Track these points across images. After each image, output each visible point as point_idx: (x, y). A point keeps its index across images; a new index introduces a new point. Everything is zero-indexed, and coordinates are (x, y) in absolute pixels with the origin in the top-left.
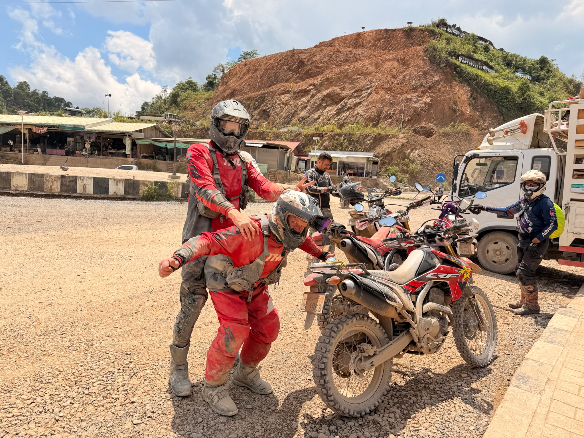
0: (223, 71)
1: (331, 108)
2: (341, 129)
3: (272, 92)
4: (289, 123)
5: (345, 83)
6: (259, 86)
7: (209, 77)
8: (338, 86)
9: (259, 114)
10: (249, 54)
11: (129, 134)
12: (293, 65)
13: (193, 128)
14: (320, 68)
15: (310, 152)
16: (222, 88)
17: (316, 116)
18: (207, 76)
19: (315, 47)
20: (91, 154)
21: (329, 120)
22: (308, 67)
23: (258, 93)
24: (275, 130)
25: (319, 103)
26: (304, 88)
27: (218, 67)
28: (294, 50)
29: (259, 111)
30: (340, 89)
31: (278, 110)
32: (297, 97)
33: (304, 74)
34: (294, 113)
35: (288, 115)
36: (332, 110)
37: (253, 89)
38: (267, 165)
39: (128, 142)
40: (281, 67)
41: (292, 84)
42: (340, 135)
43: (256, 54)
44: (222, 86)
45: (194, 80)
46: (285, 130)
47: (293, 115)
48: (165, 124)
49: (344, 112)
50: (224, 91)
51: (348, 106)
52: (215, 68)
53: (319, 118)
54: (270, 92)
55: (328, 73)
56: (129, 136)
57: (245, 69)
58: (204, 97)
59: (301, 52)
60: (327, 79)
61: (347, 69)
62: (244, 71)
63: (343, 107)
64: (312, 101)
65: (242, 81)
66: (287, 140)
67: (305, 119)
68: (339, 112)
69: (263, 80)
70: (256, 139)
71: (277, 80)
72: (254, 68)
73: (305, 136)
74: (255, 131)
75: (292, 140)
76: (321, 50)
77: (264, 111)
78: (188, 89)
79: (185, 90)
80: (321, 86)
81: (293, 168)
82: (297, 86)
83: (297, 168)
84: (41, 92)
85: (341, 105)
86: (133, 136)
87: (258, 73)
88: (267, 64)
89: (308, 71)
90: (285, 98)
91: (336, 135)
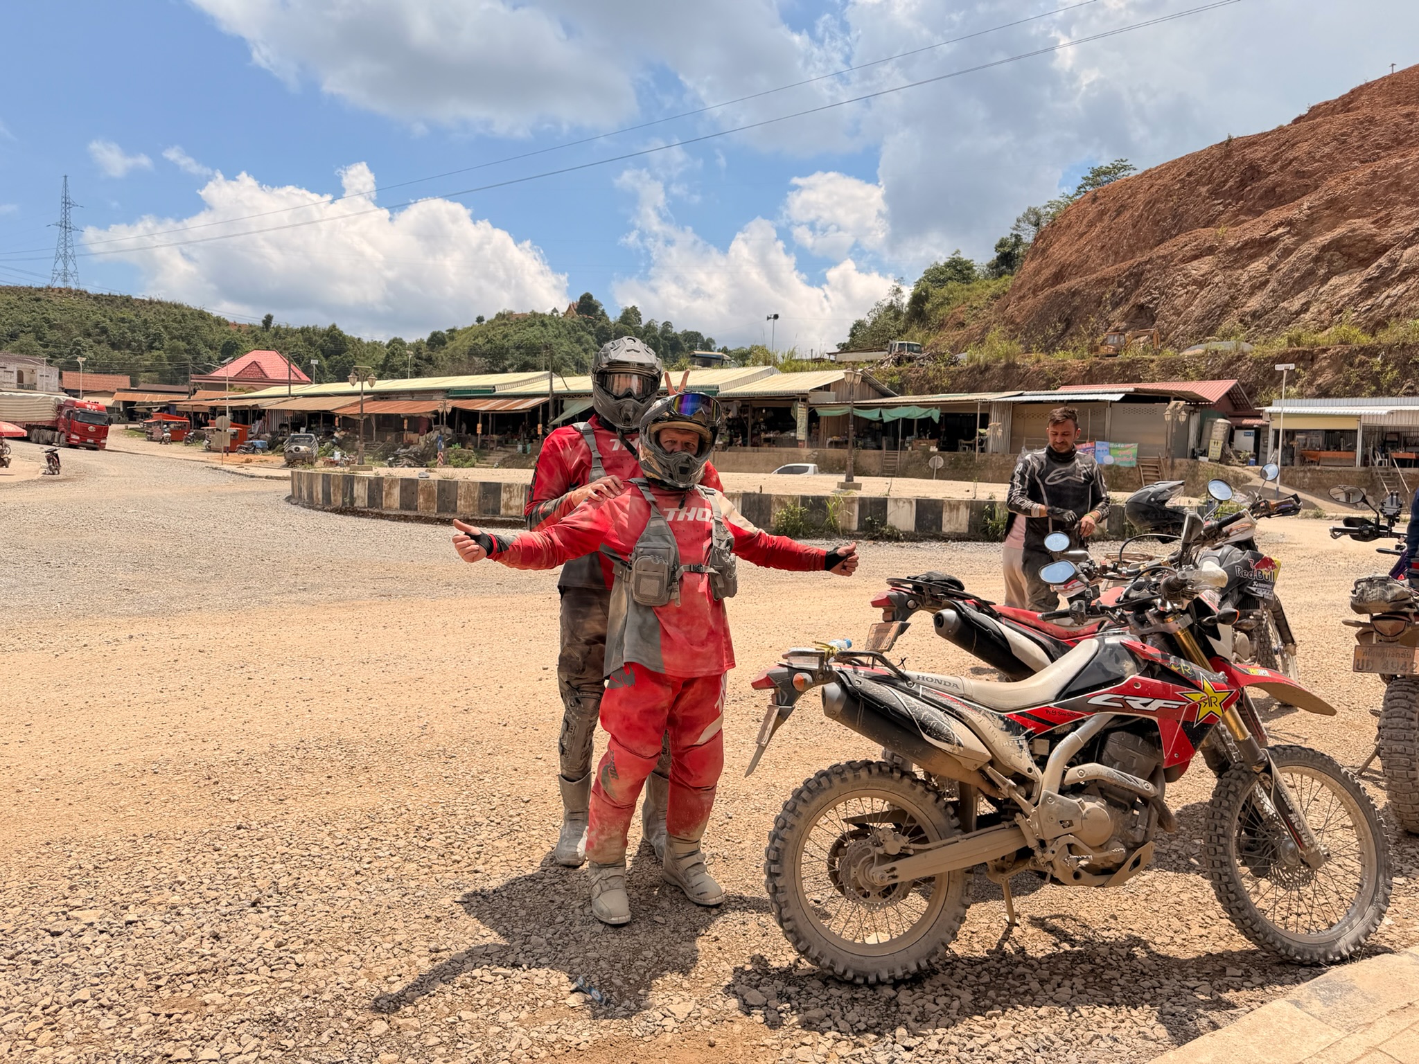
0: (1037, 224)
1: (1344, 279)
2: (1374, 335)
3: (1164, 257)
4: (1211, 331)
5: (1393, 203)
6: (1130, 246)
7: (1002, 244)
8: (1369, 215)
9: (1126, 316)
10: (1105, 173)
11: (803, 397)
12: (1226, 181)
13: (952, 368)
14: (1310, 174)
15: (1270, 404)
16: (1033, 264)
17: (1296, 304)
18: (997, 242)
19: (1296, 121)
20: (731, 443)
21: (1340, 311)
22: (1272, 177)
23: (1125, 265)
24: (1169, 353)
25: (1304, 268)
26: (1257, 234)
27: (1026, 217)
28: (1230, 140)
29: (1126, 308)
30: (1373, 223)
31: (1178, 302)
32: (1235, 261)
33: (1261, 198)
34: (1227, 305)
35: (1210, 312)
36: (1347, 284)
37: (1112, 258)
38: (1136, 445)
39: (801, 415)
40: (1192, 191)
41: (1220, 231)
42: (1371, 352)
43: (1125, 168)
44: (1032, 259)
45: (965, 256)
46: (1198, 350)
47: (1225, 309)
48: (888, 366)
49: (1388, 285)
50: (1037, 272)
51: (1401, 268)
52: (1018, 221)
53: (1305, 308)
54: (1159, 257)
55: (1334, 186)
56: (804, 400)
57: (1093, 210)
58: (989, 292)
59: (1251, 142)
60: (1332, 203)
61: (1397, 166)
62: (1091, 216)
63: (1384, 272)
64: (1284, 267)
65: (1083, 241)
66: (1203, 377)
67: (1260, 317)
68: (1371, 288)
69: (1140, 230)
70: (1114, 380)
71: (1180, 224)
72: (1118, 204)
73: (1256, 362)
74: (1111, 360)
75: (1218, 377)
76: (1313, 128)
77: (1141, 307)
78: (950, 278)
79: (942, 283)
80: (1312, 223)
81: (1215, 450)
82: (1238, 233)
83: (1229, 451)
84: (660, 325)
85: (1379, 266)
86: (811, 401)
87: (1127, 214)
88: (1153, 190)
89: (1273, 189)
90: (1199, 268)
91: (1357, 352)
